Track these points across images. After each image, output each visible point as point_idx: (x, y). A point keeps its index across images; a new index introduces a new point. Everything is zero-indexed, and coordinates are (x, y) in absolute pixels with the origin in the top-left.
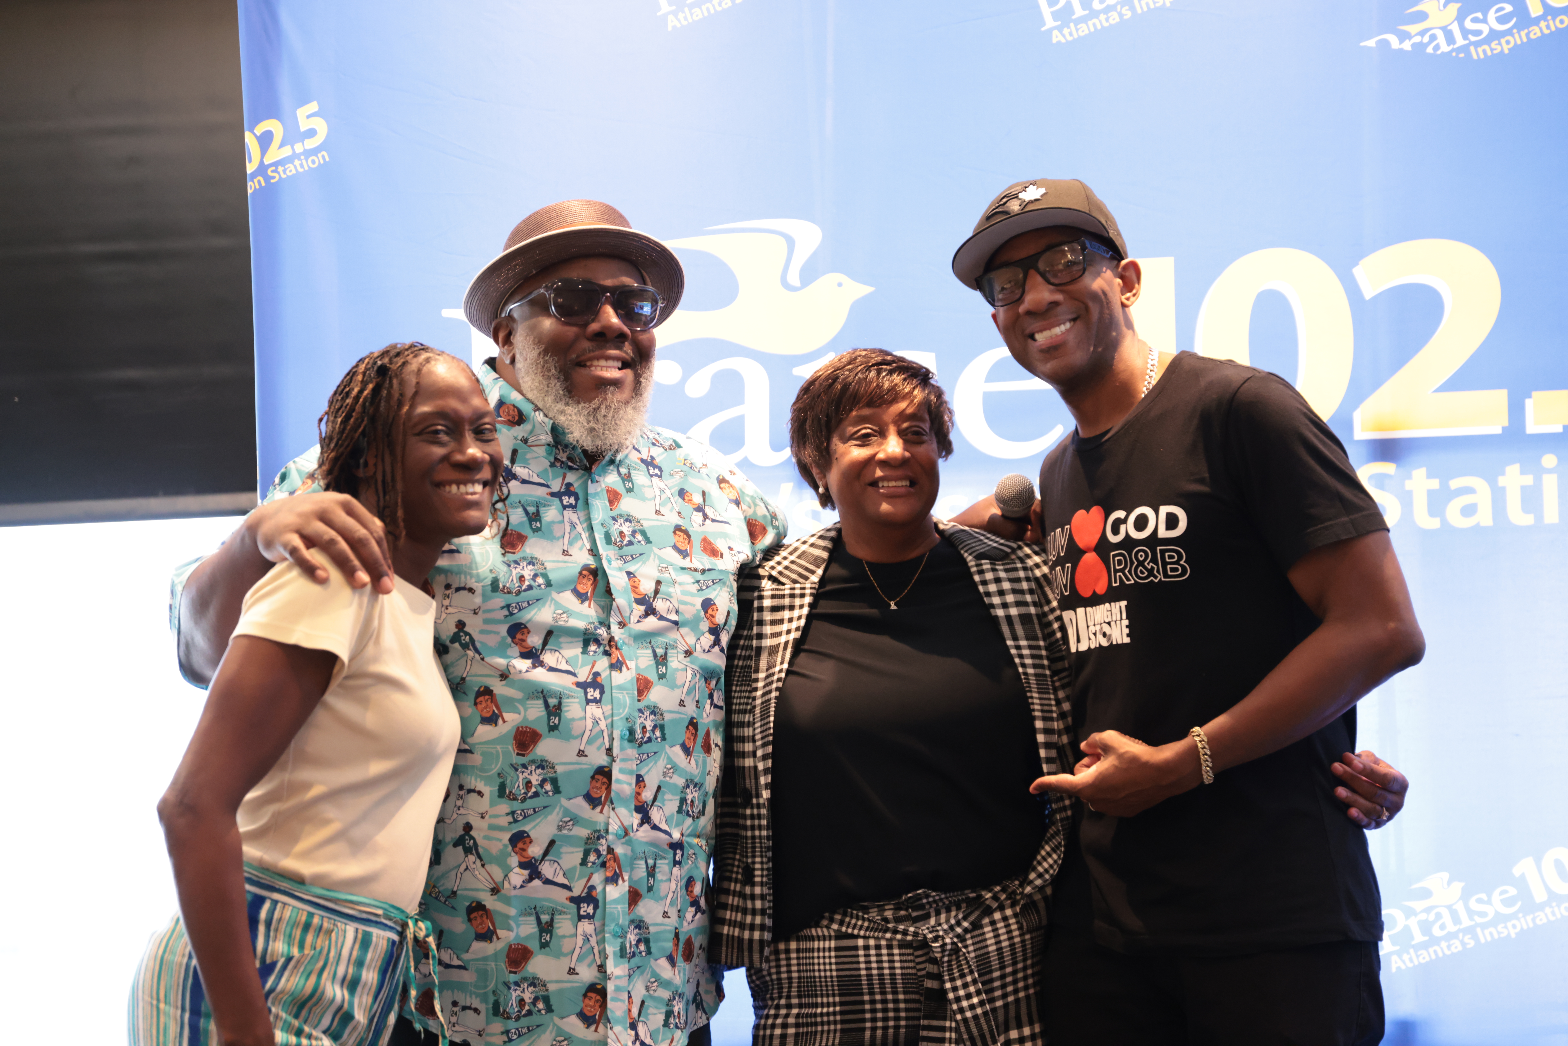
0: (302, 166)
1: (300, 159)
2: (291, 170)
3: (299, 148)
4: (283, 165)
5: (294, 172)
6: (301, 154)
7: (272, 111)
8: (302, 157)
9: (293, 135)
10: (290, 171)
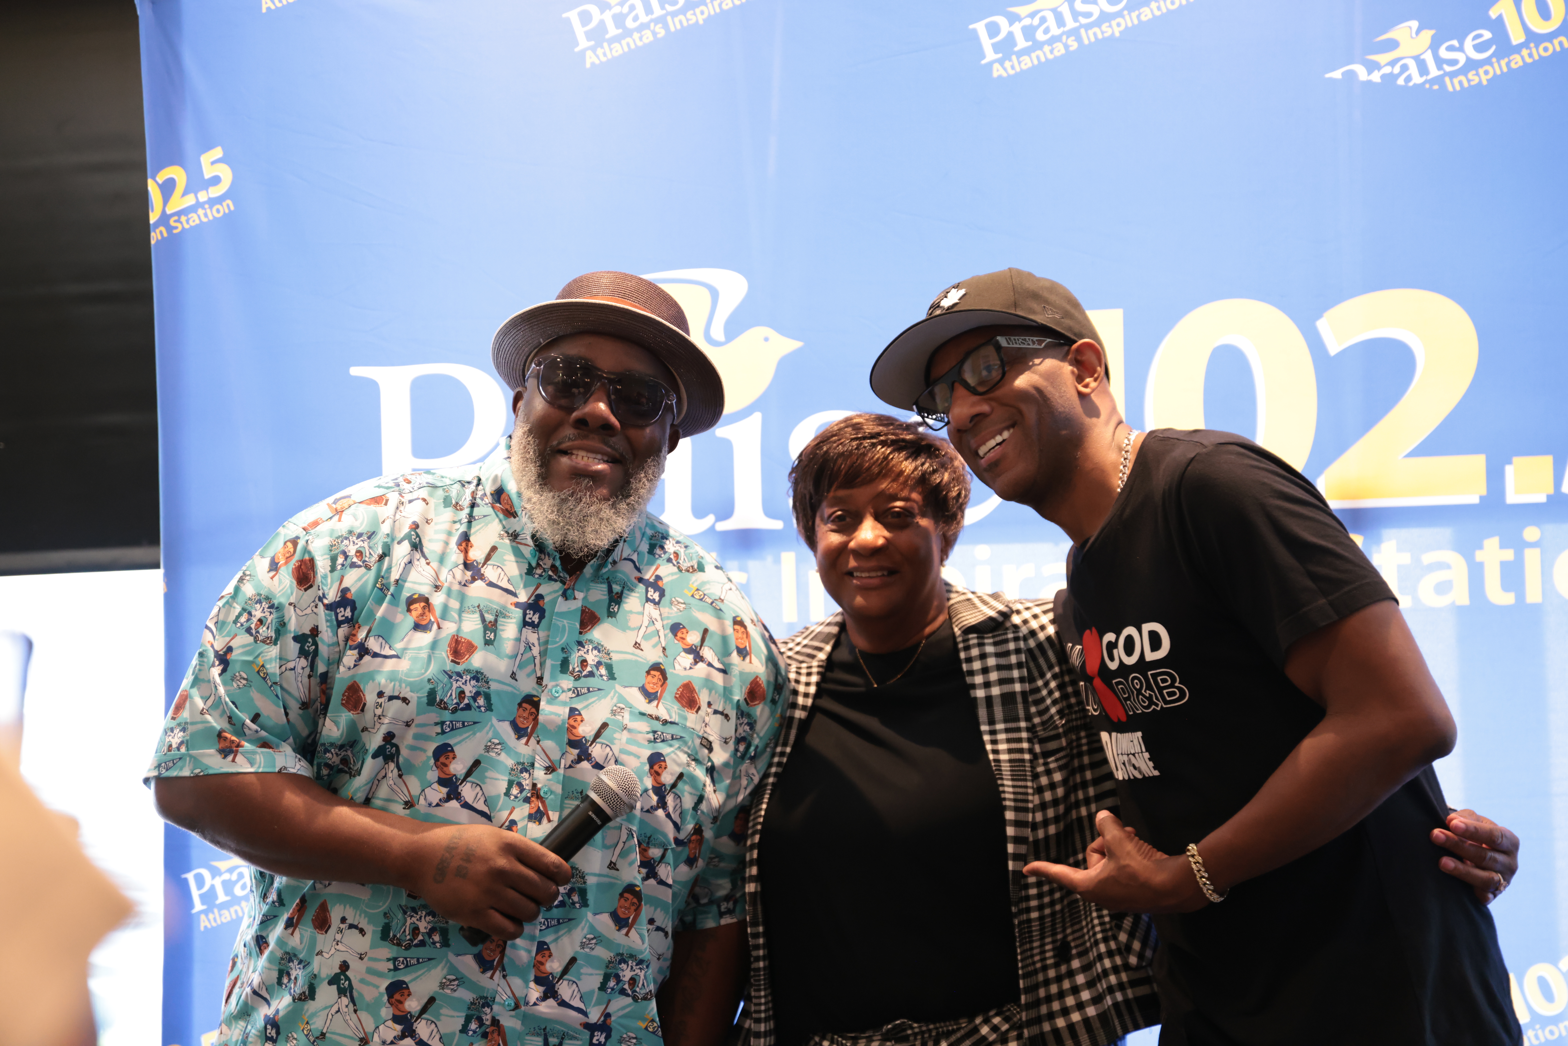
0: (206, 215)
1: (204, 208)
2: (194, 219)
3: (203, 196)
4: (186, 215)
5: (197, 222)
6: (205, 203)
7: (175, 158)
8: (207, 206)
9: (197, 183)
10: (194, 221)
